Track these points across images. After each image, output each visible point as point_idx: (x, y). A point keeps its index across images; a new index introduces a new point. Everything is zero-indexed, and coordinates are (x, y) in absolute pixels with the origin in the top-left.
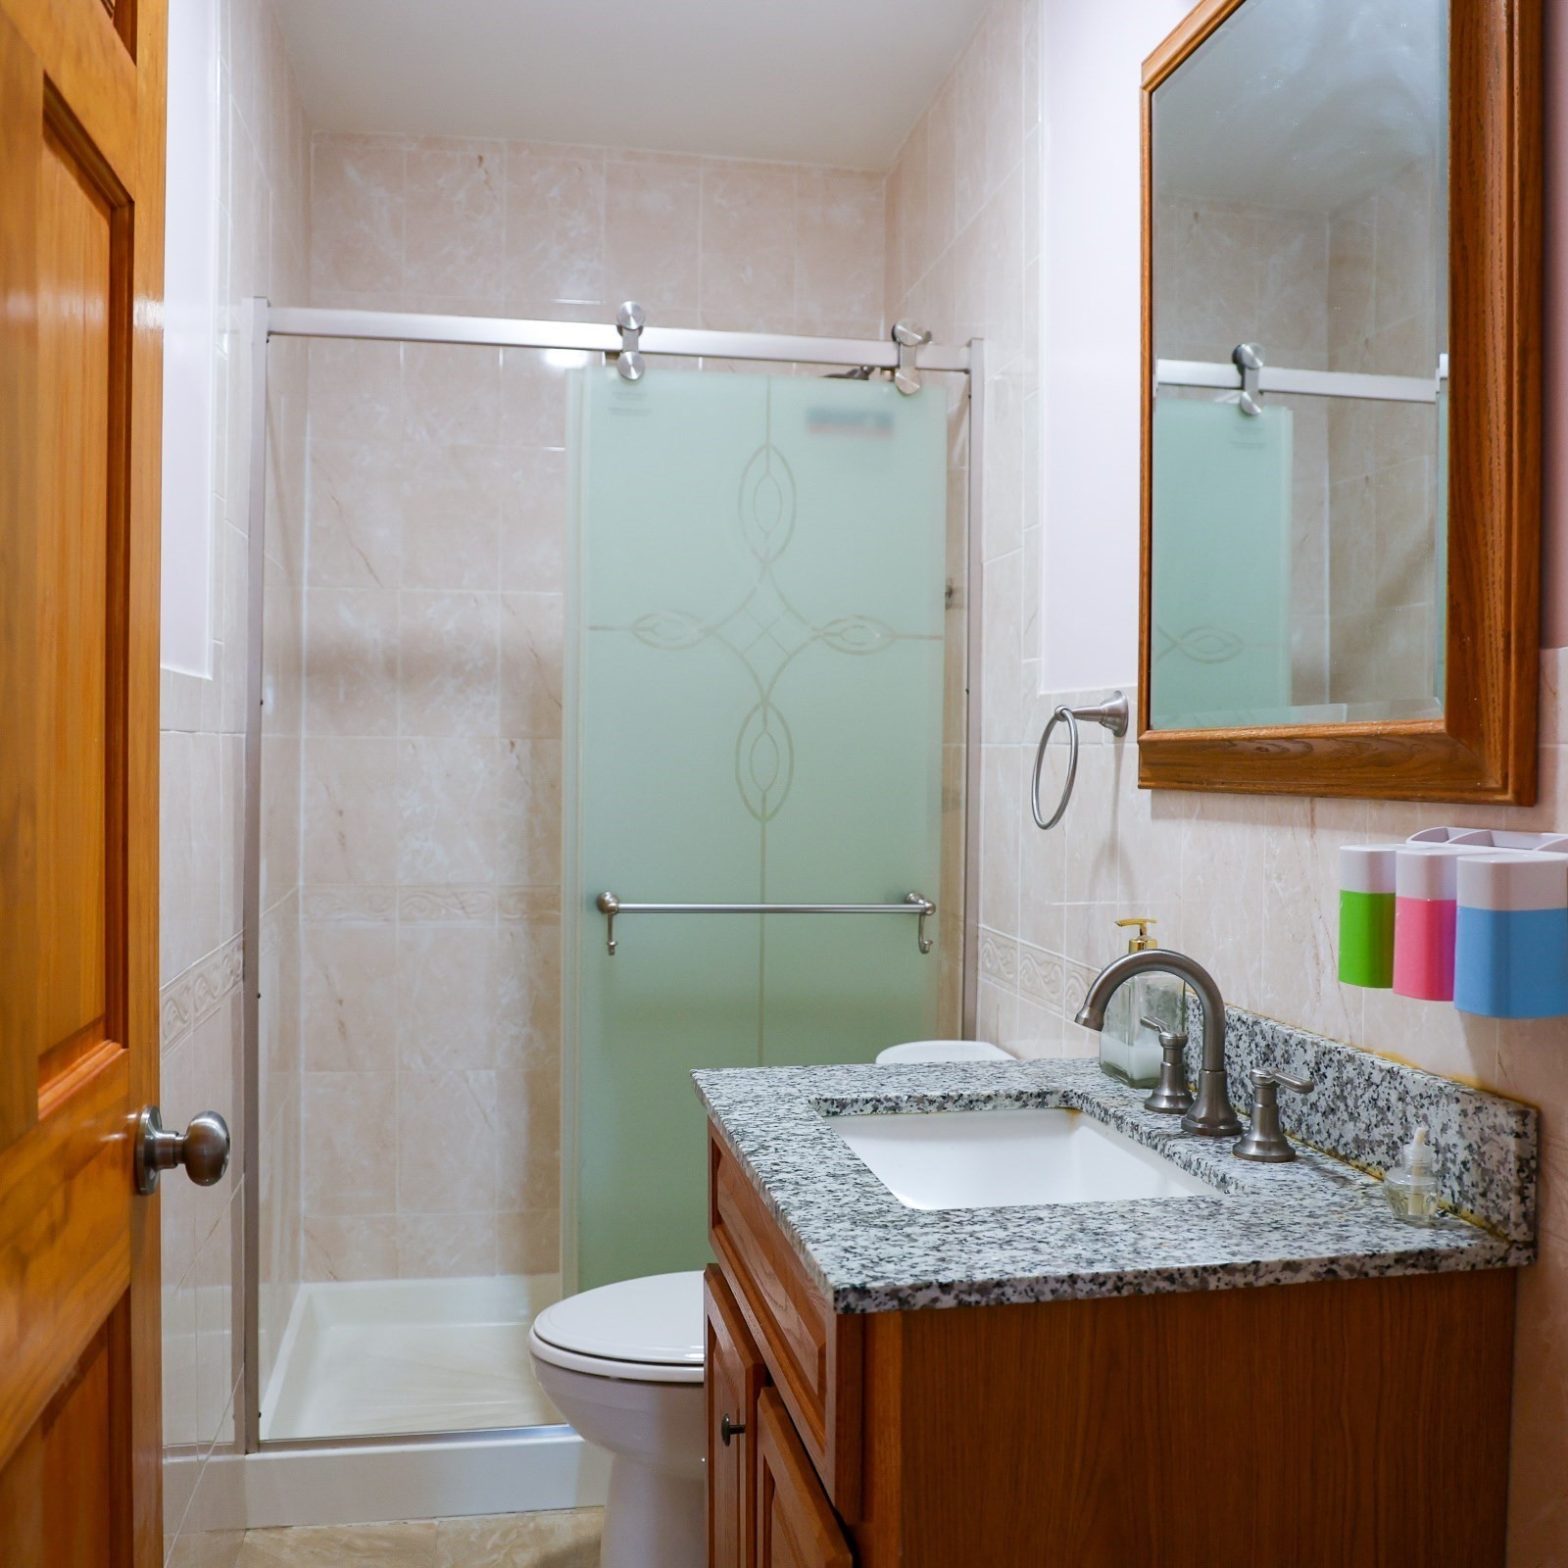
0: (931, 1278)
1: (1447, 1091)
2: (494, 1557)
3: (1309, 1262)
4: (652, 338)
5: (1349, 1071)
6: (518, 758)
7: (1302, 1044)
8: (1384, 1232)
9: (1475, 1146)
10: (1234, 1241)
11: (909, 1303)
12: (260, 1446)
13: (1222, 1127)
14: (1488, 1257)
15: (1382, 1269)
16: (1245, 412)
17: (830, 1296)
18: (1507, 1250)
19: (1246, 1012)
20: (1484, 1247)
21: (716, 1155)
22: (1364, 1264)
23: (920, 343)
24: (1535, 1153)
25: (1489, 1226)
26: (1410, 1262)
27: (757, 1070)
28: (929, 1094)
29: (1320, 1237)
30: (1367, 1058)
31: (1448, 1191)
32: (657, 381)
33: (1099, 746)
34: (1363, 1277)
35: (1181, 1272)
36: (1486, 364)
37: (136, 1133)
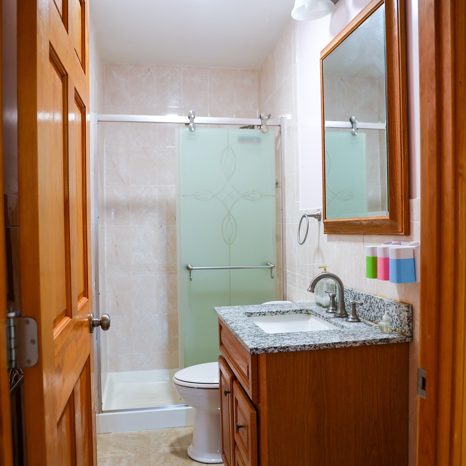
0: (272, 346)
1: (393, 303)
2: (165, 439)
3: (359, 341)
4: (197, 120)
5: (372, 300)
6: (163, 230)
7: (362, 294)
8: (378, 335)
9: (399, 315)
10: (342, 338)
11: (267, 351)
12: (102, 412)
13: (344, 315)
14: (401, 340)
15: (376, 343)
16: (354, 134)
17: (249, 351)
18: (406, 338)
19: (350, 288)
20: (400, 337)
21: (221, 327)
22: (372, 342)
23: (267, 119)
24: (411, 315)
25: (402, 333)
26: (383, 341)
27: (230, 307)
28: (273, 311)
29: (362, 336)
30: (376, 296)
31: (394, 326)
32: (199, 131)
33: (315, 223)
34: (372, 345)
35: (329, 344)
36: (396, 134)
37: (90, 319)
